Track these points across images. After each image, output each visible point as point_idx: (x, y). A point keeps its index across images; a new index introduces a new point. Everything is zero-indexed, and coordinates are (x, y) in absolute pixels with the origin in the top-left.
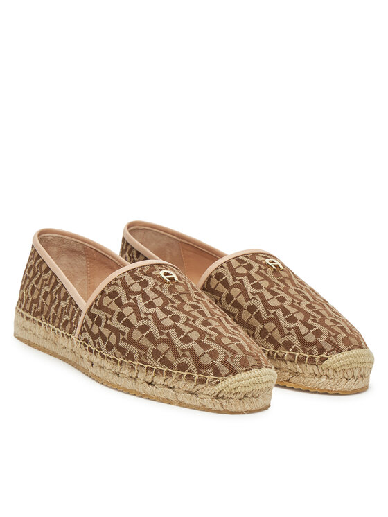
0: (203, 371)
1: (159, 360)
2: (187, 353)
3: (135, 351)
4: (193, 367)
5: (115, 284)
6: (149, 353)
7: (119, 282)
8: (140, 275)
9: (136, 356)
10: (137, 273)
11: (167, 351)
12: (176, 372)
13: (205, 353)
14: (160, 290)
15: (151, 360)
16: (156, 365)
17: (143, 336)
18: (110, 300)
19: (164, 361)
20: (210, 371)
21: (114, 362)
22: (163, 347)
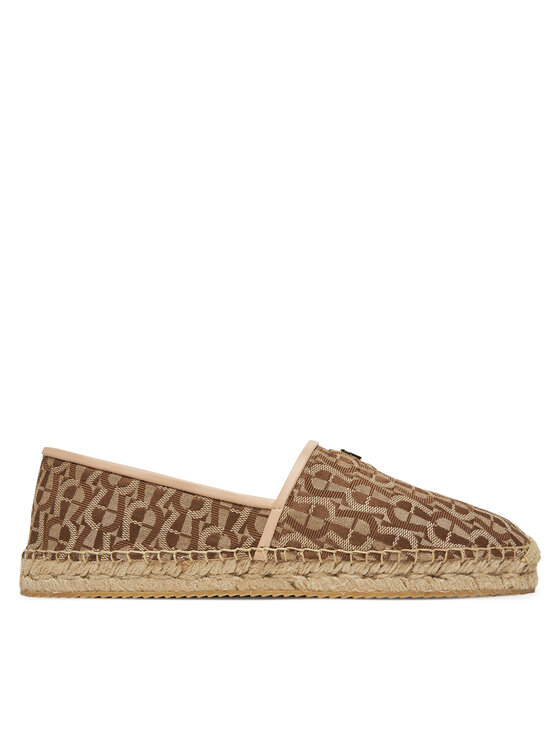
1: (448, 538)
3: (408, 535)
6: (431, 534)
9: (413, 542)
16: (447, 546)
21: (373, 559)
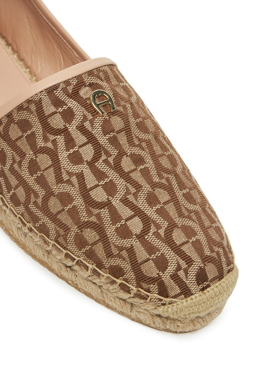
0: (145, 285)
2: (124, 253)
4: (131, 275)
5: (28, 109)
7: (33, 107)
8: (63, 97)
10: (59, 93)
11: (95, 243)
12: (106, 275)
13: (148, 260)
14: (90, 129)
15: (72, 247)
17: (63, 210)
18: (20, 134)
19: (91, 255)
20: (154, 287)
22: (90, 235)
